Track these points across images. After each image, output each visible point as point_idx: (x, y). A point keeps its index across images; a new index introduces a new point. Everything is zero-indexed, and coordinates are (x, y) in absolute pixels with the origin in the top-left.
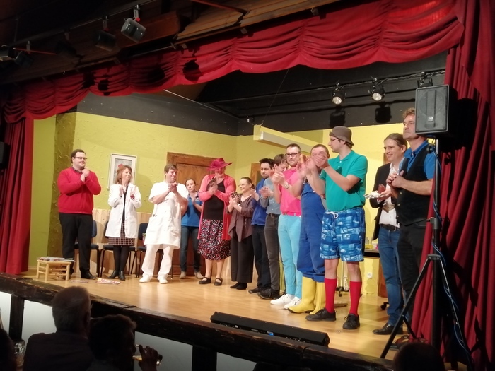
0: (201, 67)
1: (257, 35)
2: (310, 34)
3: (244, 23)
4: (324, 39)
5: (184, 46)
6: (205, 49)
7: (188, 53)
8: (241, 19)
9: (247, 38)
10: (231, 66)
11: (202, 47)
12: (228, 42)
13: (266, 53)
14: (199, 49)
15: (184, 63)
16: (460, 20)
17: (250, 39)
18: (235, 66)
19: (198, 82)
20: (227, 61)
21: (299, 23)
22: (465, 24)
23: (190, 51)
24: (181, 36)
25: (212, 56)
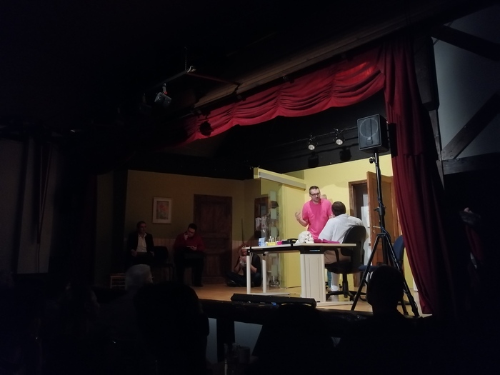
0: (211, 125)
1: (249, 99)
2: (283, 94)
3: (239, 91)
4: (294, 96)
5: (199, 112)
6: (213, 113)
7: (202, 117)
8: (236, 89)
9: (242, 102)
10: (232, 122)
11: (212, 112)
12: (230, 106)
13: (255, 111)
14: (209, 113)
15: (200, 124)
16: (382, 71)
17: (244, 102)
18: (235, 122)
19: (211, 136)
20: (230, 119)
21: (276, 88)
22: (385, 74)
23: (204, 115)
24: (197, 105)
25: (218, 117)
